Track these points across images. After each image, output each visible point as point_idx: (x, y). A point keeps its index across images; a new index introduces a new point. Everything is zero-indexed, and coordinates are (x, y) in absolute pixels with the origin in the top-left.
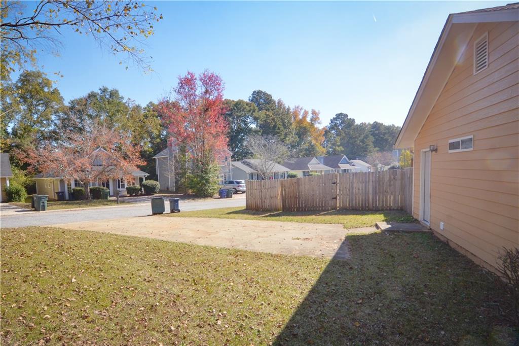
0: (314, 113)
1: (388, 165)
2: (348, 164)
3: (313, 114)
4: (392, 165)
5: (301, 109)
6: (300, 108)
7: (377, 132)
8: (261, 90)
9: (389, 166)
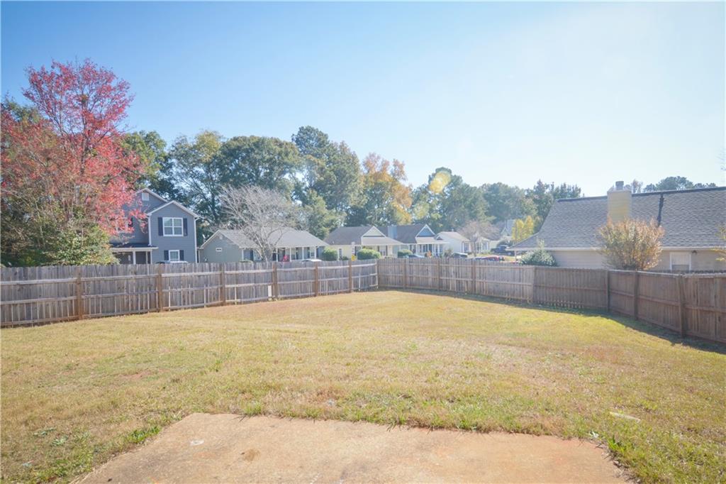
0: (396, 164)
1: (497, 240)
2: (433, 238)
3: (395, 166)
4: (502, 239)
5: (378, 158)
6: (376, 156)
7: (494, 195)
8: (312, 126)
9: (499, 241)
